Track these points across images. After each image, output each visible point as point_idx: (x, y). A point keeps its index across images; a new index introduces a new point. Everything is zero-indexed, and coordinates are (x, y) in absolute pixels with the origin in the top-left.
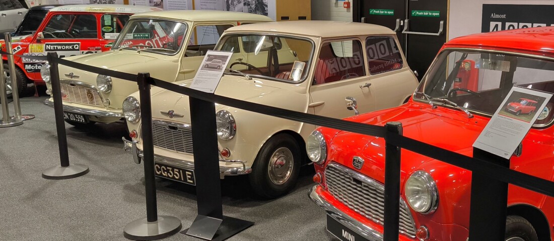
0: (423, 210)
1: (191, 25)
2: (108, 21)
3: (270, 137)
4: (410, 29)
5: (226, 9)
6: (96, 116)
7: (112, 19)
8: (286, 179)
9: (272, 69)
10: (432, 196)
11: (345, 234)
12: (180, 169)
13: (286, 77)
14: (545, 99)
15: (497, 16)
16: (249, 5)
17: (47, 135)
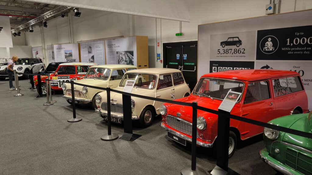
0: (202, 128)
1: (112, 70)
2: (79, 68)
3: (144, 107)
4: (184, 69)
5: (118, 63)
6: (81, 101)
7: (81, 68)
8: (150, 121)
9: (140, 84)
10: (205, 124)
11: (174, 138)
12: (115, 118)
13: (145, 87)
14: (239, 94)
15: (215, 65)
16: (127, 62)
17: (63, 108)
